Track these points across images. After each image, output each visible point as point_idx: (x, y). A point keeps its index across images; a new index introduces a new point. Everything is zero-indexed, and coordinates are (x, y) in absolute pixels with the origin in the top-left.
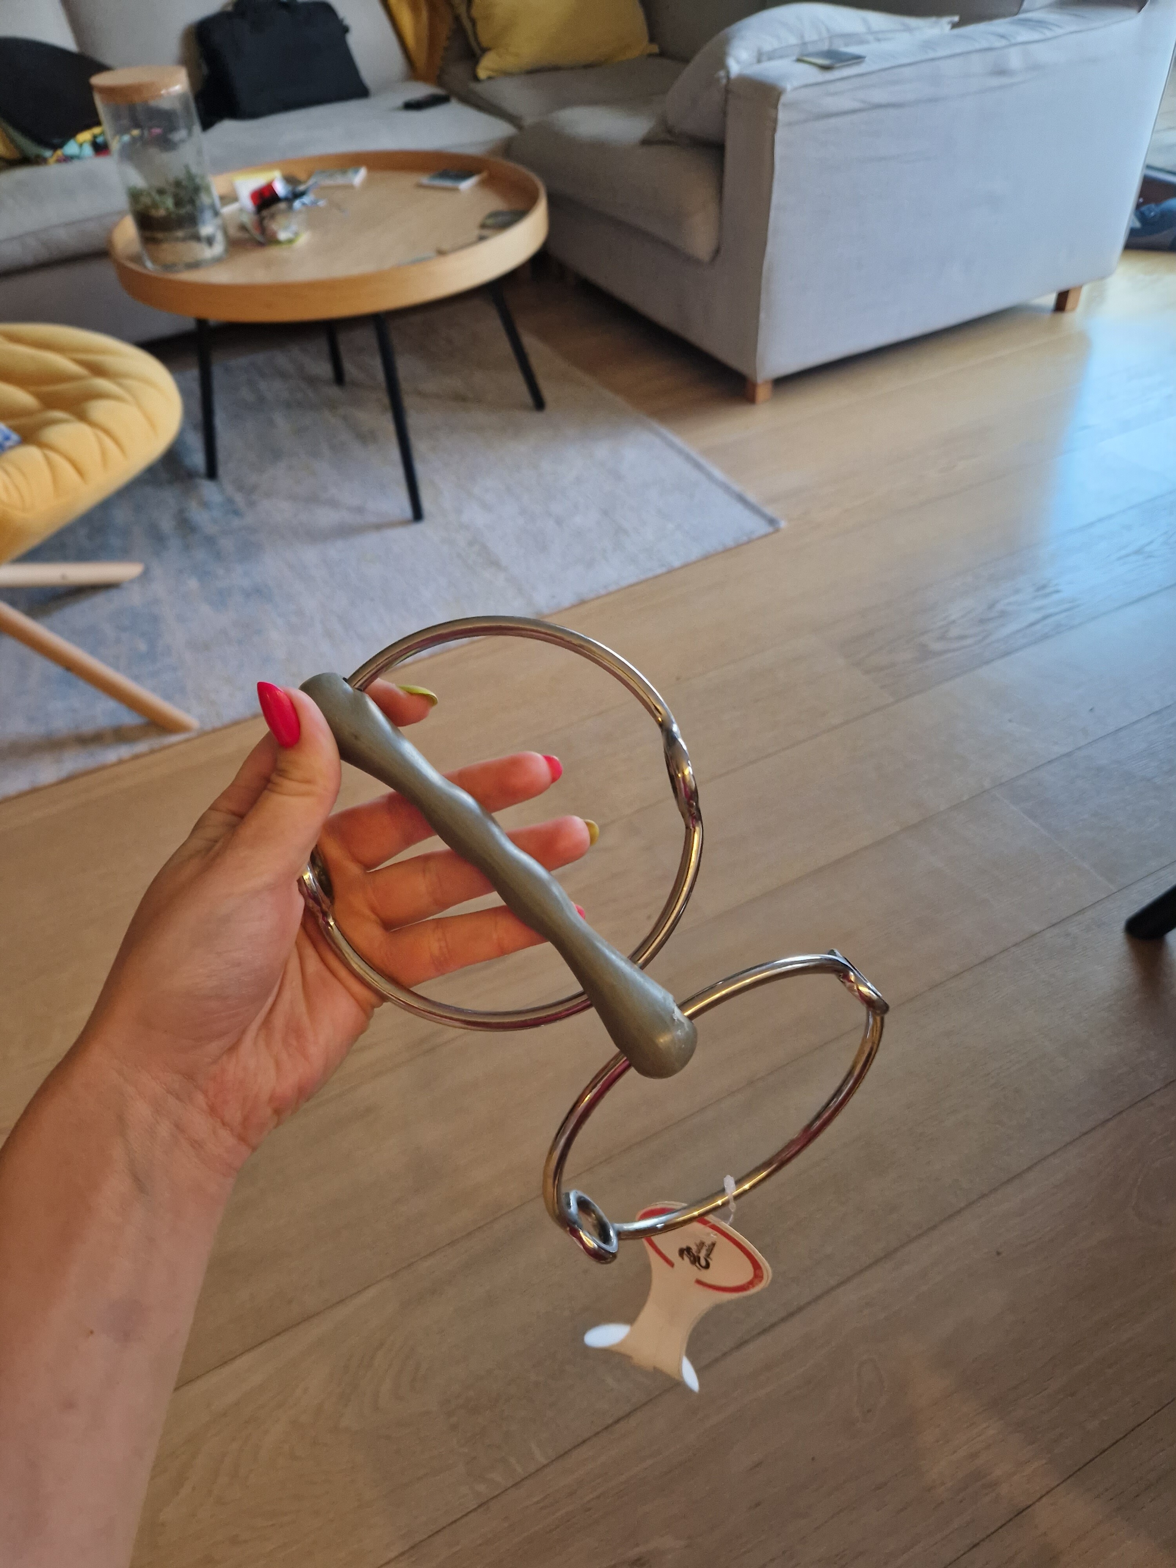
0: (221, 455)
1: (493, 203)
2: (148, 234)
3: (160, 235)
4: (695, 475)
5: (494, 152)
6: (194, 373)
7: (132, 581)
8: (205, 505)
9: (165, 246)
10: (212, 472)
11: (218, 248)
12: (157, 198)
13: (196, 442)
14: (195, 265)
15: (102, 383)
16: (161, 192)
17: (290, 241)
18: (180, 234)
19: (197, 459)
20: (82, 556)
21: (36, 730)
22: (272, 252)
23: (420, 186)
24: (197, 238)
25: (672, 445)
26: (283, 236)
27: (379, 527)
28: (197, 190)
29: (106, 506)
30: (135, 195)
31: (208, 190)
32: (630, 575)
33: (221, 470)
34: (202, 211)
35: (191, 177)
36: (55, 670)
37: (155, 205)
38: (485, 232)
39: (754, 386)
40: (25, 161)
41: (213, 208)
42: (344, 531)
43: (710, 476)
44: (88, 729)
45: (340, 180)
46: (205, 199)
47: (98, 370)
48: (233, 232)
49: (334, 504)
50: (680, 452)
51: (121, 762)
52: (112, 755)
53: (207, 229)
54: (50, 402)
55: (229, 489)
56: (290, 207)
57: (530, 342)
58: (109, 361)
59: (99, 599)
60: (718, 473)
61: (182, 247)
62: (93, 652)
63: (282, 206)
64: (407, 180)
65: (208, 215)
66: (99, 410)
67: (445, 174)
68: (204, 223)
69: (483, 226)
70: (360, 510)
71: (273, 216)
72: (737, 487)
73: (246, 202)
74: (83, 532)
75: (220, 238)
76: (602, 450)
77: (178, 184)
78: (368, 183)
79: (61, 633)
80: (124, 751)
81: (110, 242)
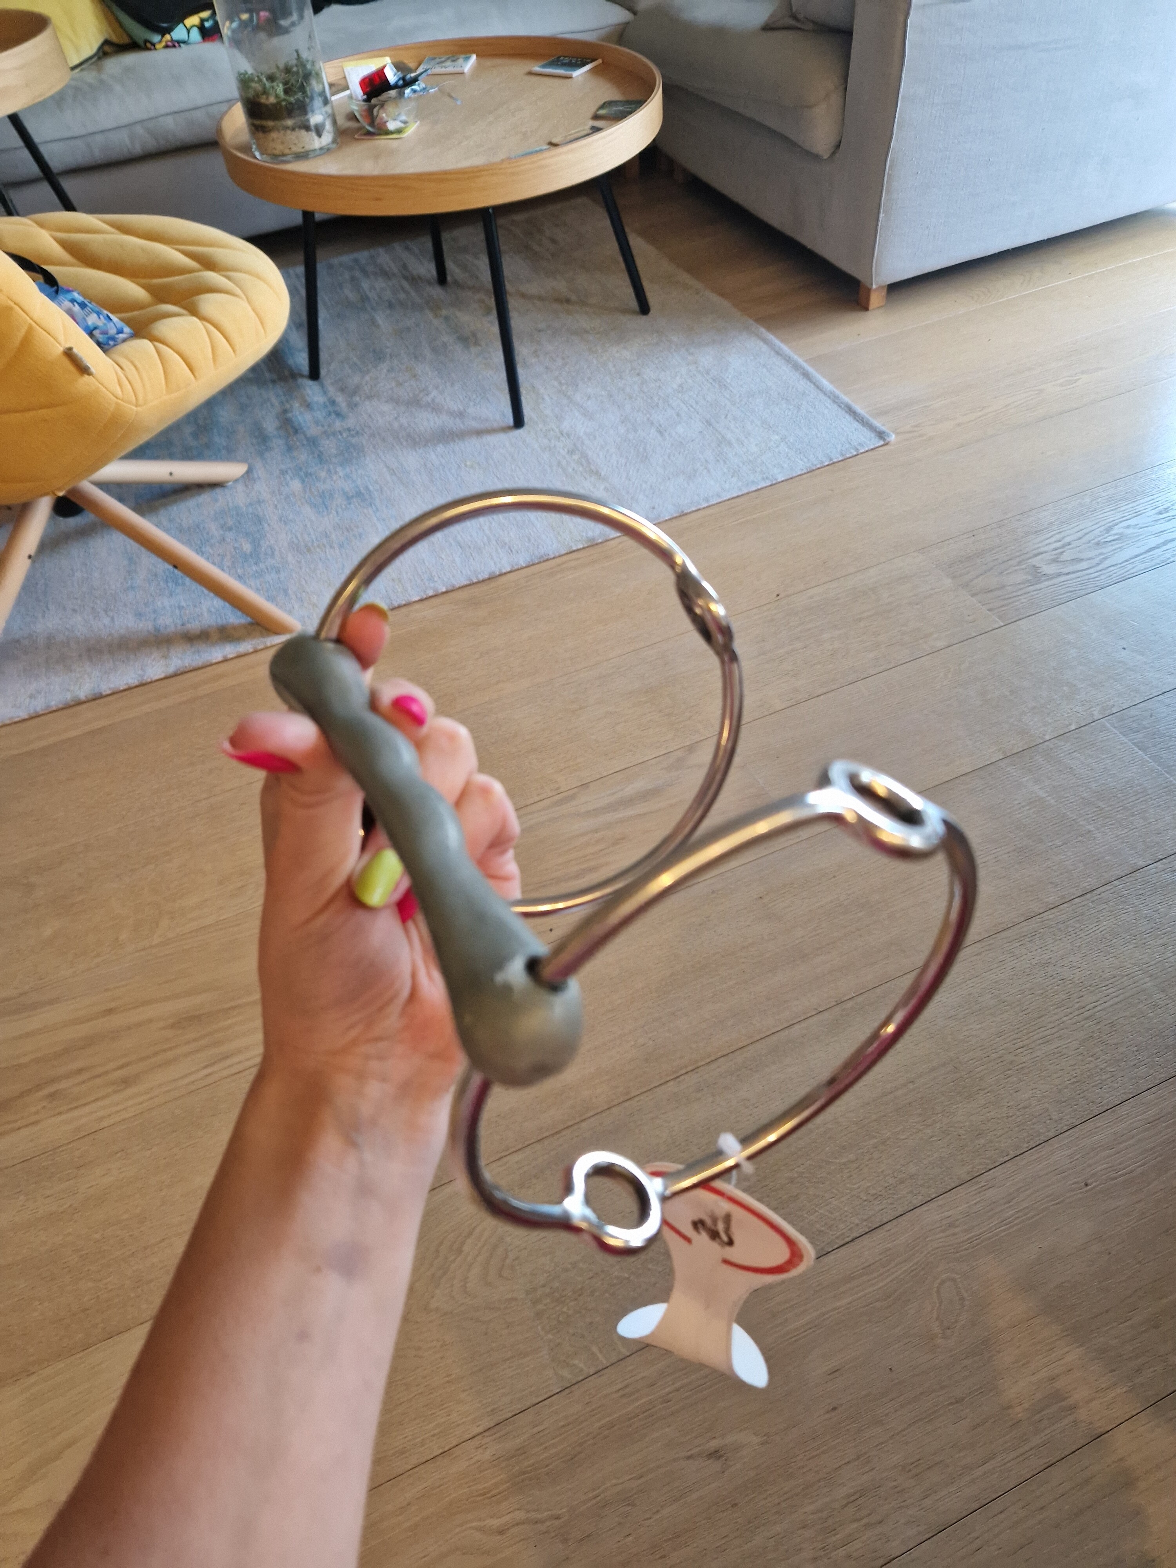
0: (324, 356)
1: (607, 92)
2: (257, 122)
3: (270, 123)
4: (803, 384)
5: (608, 38)
6: (300, 270)
7: (236, 481)
8: (308, 406)
9: (274, 135)
10: (314, 374)
11: (327, 138)
12: (268, 84)
13: (300, 342)
14: (303, 156)
15: (212, 277)
16: (271, 78)
17: (399, 131)
18: (289, 122)
19: (301, 360)
20: (188, 455)
21: (145, 626)
22: (381, 142)
23: (531, 73)
24: (307, 128)
25: (778, 353)
26: (391, 126)
27: (479, 433)
28: (307, 76)
29: (210, 404)
30: (244, 81)
31: (318, 75)
32: (733, 488)
33: (323, 372)
34: (312, 99)
35: (301, 62)
36: (164, 567)
37: (265, 92)
38: (598, 124)
39: (868, 291)
40: (133, 46)
41: (322, 94)
42: (446, 436)
43: (818, 387)
44: (194, 626)
45: (450, 67)
46: (315, 86)
47: (209, 264)
48: (342, 121)
49: (435, 408)
50: (788, 360)
51: (226, 660)
52: (217, 653)
53: (316, 118)
54: (160, 295)
55: (331, 390)
56: (401, 95)
57: (636, 242)
58: (218, 253)
59: (205, 498)
60: (825, 383)
61: (291, 136)
62: (200, 551)
63: (393, 93)
64: (519, 67)
65: (318, 102)
66: (209, 303)
67: (556, 62)
68: (313, 111)
69: (596, 117)
70: (461, 415)
71: (382, 105)
72: (846, 399)
73: (357, 91)
74: (188, 430)
75: (328, 126)
76: (707, 357)
77: (288, 70)
78: (478, 70)
79: (167, 531)
80: (229, 650)
81: (219, 131)
